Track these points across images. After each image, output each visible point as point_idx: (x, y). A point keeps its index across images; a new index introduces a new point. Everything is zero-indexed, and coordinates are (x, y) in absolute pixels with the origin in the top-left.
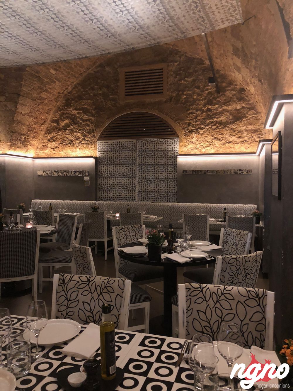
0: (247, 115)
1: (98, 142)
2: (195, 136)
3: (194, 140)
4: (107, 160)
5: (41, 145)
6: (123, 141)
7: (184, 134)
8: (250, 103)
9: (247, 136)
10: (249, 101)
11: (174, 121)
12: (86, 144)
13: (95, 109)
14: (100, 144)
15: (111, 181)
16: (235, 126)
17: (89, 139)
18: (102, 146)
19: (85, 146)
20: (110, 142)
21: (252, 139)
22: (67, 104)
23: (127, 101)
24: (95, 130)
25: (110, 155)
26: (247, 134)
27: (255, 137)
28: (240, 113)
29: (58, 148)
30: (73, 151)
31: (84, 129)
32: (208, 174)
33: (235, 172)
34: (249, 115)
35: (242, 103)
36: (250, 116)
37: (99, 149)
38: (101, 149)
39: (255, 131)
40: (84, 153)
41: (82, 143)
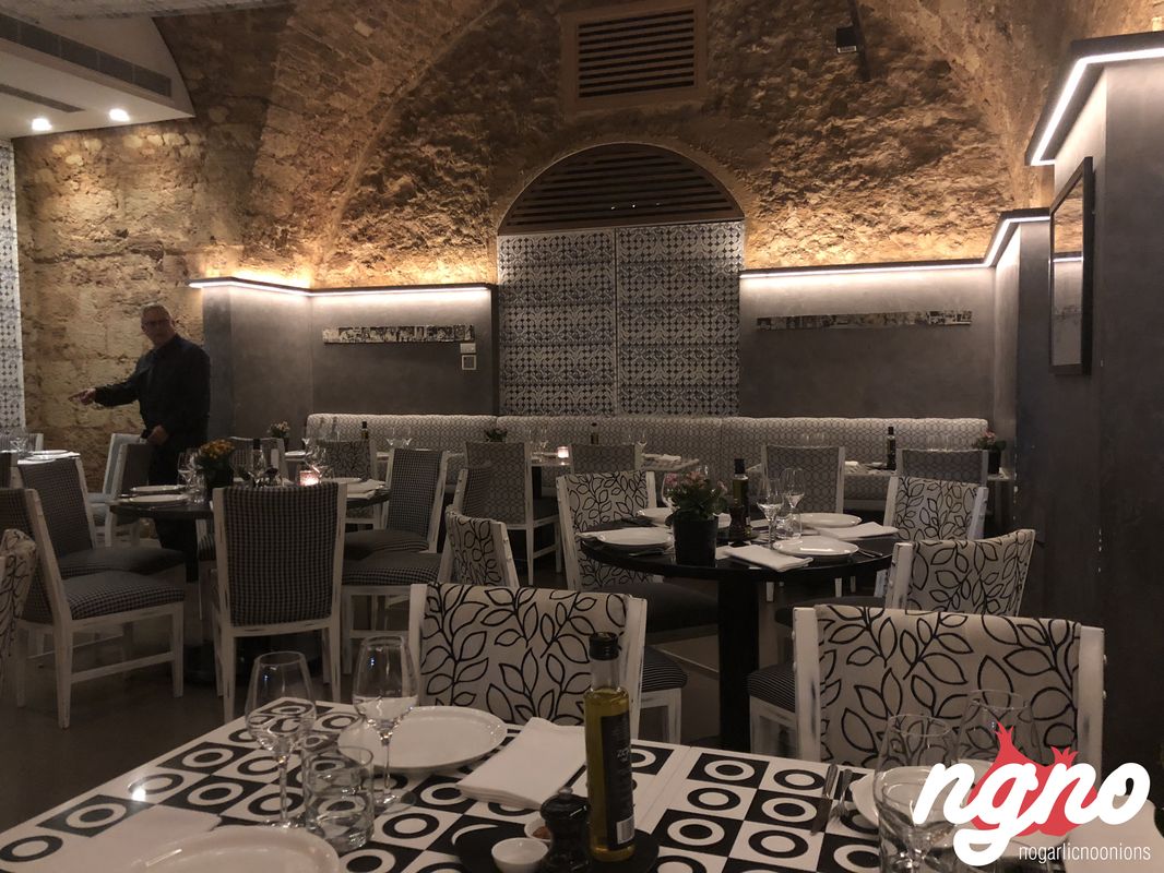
0: (956, 146)
1: (500, 240)
2: (794, 213)
3: (791, 224)
4: (527, 293)
5: (333, 252)
6: (573, 234)
7: (761, 206)
8: (966, 105)
9: (953, 210)
10: (963, 100)
11: (728, 167)
12: (463, 245)
13: (488, 141)
14: (506, 245)
15: (539, 357)
16: (919, 179)
17: (473, 232)
18: (511, 251)
19: (461, 252)
20: (535, 237)
21: (973, 217)
22: (407, 127)
23: (587, 113)
24: (491, 202)
25: (537, 277)
26: (954, 202)
27: (979, 211)
28: (933, 138)
29: (383, 259)
30: (425, 269)
31: (457, 201)
32: (836, 326)
33: (918, 321)
34: (963, 144)
35: (938, 106)
36: (966, 148)
37: (502, 261)
38: (508, 261)
39: (981, 194)
40: (460, 272)
41: (452, 245)
